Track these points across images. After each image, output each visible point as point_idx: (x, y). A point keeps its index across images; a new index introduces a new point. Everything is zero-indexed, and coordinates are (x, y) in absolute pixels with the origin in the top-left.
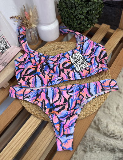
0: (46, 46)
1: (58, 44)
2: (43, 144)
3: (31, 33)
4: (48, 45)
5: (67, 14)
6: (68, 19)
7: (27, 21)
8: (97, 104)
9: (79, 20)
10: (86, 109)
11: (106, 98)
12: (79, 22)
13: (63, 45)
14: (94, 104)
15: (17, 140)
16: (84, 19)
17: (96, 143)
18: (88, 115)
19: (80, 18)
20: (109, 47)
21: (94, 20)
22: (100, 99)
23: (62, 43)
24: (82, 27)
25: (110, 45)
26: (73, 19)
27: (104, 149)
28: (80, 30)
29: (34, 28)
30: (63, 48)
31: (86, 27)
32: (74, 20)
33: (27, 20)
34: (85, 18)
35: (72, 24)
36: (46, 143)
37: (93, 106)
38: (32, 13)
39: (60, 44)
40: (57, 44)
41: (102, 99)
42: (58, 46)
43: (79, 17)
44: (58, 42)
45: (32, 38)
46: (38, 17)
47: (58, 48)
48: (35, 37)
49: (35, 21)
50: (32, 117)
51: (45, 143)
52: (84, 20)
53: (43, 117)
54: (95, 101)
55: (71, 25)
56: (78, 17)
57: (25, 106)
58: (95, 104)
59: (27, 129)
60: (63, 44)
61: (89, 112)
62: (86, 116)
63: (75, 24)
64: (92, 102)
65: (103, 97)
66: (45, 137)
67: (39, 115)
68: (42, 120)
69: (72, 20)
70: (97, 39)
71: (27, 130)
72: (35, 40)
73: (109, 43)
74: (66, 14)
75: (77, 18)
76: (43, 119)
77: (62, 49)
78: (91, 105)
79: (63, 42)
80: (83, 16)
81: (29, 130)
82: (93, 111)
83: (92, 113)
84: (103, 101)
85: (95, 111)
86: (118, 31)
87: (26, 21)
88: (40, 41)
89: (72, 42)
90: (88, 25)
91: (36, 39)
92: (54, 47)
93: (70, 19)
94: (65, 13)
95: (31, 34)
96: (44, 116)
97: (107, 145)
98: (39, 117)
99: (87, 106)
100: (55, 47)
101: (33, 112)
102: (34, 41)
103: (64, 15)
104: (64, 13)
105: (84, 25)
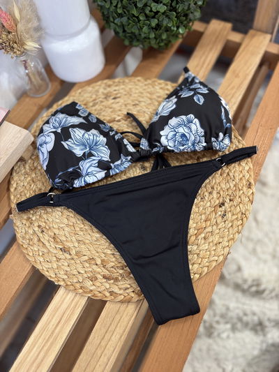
0: (74, 96)
1: (103, 85)
2: (99, 363)
3: (27, 65)
4: (80, 91)
5: (119, 5)
6: (124, 20)
7: (10, 36)
8: (226, 239)
9: (154, 17)
10: (198, 255)
11: (245, 219)
12: (154, 23)
13: (117, 88)
14: (216, 239)
15: (31, 361)
16: (169, 13)
17: (218, 312)
18: (206, 270)
19: (157, 12)
20: (237, 81)
21: (192, 13)
22: (230, 224)
23: (114, 82)
24: (164, 37)
25: (237, 76)
26: (138, 17)
27: (239, 325)
28: (158, 43)
29: (31, 51)
30: (119, 95)
31: (173, 35)
32: (139, 21)
33: (9, 32)
34: (170, 11)
35: (137, 32)
36: (106, 360)
37: (216, 244)
38: (20, 11)
39: (109, 86)
40: (101, 87)
41: (235, 222)
42: (105, 92)
43: (154, 10)
44: (105, 81)
45: (33, 80)
46: (39, 19)
47: (107, 96)
48: (40, 74)
49: (32, 32)
50: (61, 292)
51: (104, 359)
52: (167, 16)
53: (91, 291)
54: (218, 231)
55: (132, 33)
56: (151, 11)
57: (39, 267)
58: (221, 240)
59: (51, 327)
60: (116, 86)
61: (207, 264)
62: (201, 274)
63: (145, 29)
64: (212, 235)
65: (237, 218)
66: (103, 344)
67: (78, 286)
68: (89, 297)
69: (134, 21)
70: (204, 63)
71: (53, 331)
72: (40, 82)
73: (234, 72)
74: (116, 6)
75: (147, 12)
76: (90, 295)
77: (117, 100)
78: (211, 244)
79: (117, 80)
80: (164, 4)
81: (57, 331)
82: (216, 258)
83: (214, 264)
84: (240, 227)
85: (221, 258)
86: (253, 36)
87: (7, 36)
88: (57, 84)
89: (139, 78)
90: (178, 27)
91: (43, 79)
92: (94, 96)
93: (128, 18)
94: (114, 5)
95: (26, 68)
96: (92, 288)
97: (245, 314)
98: (81, 291)
99: (201, 248)
100: (97, 95)
101: (64, 280)
102: (40, 86)
103: (113, 8)
104: (111, 3)
105: (168, 30)
